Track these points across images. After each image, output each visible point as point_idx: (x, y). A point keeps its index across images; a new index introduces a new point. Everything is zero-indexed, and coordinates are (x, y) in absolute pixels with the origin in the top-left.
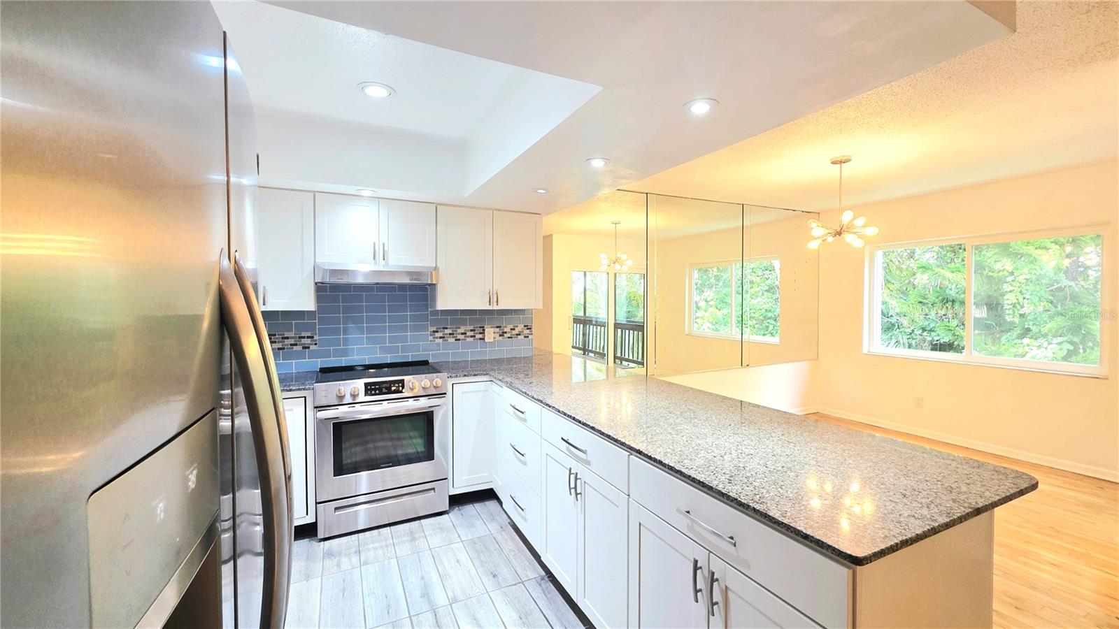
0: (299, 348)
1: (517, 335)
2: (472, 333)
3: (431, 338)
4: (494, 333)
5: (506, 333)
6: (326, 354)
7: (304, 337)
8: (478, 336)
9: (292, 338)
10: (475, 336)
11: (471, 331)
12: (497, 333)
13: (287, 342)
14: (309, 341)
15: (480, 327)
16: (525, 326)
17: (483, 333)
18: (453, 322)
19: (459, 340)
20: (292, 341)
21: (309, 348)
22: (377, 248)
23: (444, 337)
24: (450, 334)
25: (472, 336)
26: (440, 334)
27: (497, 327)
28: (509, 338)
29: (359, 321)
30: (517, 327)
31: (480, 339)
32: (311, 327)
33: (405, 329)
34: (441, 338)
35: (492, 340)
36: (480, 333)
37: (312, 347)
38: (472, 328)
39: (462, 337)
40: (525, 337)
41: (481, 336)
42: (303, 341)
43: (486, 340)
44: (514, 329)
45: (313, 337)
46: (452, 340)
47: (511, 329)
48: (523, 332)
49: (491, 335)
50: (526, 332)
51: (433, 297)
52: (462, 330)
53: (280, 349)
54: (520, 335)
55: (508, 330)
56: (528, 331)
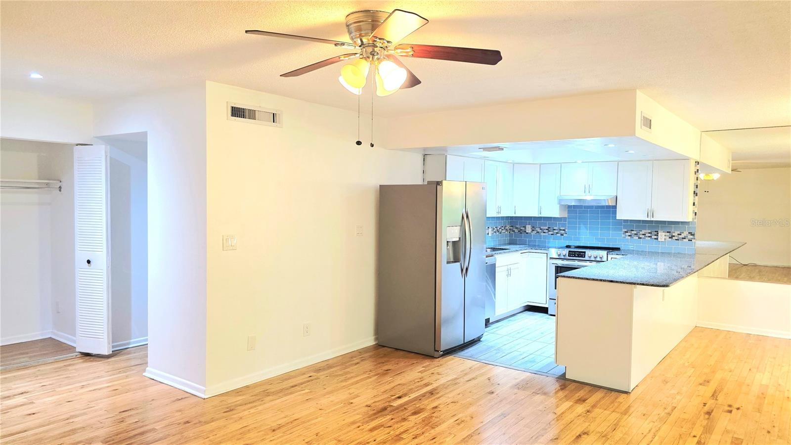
0: (559, 235)
1: (683, 238)
2: (649, 235)
3: (623, 236)
4: (665, 236)
5: (674, 236)
6: (570, 239)
8: (654, 237)
9: (557, 230)
10: (651, 237)
11: (649, 233)
12: (668, 236)
13: (555, 231)
14: (563, 232)
15: (655, 231)
16: (689, 233)
17: (657, 235)
18: (637, 227)
19: (641, 238)
20: (557, 232)
21: (563, 235)
22: (586, 186)
23: (631, 236)
24: (635, 234)
25: (649, 237)
26: (629, 234)
27: (668, 232)
28: (676, 240)
29: (585, 224)
30: (683, 233)
31: (655, 239)
32: (564, 225)
33: (609, 229)
34: (629, 236)
35: (663, 240)
36: (655, 235)
37: (565, 235)
38: (650, 232)
39: (643, 236)
40: (689, 240)
41: (656, 237)
42: (561, 231)
43: (659, 240)
44: (681, 235)
45: (565, 230)
46: (636, 238)
47: (678, 234)
48: (687, 237)
49: (662, 236)
50: (690, 237)
51: (615, 213)
52: (643, 232)
53: (552, 234)
54: (685, 238)
55: (675, 234)
56: (692, 237)
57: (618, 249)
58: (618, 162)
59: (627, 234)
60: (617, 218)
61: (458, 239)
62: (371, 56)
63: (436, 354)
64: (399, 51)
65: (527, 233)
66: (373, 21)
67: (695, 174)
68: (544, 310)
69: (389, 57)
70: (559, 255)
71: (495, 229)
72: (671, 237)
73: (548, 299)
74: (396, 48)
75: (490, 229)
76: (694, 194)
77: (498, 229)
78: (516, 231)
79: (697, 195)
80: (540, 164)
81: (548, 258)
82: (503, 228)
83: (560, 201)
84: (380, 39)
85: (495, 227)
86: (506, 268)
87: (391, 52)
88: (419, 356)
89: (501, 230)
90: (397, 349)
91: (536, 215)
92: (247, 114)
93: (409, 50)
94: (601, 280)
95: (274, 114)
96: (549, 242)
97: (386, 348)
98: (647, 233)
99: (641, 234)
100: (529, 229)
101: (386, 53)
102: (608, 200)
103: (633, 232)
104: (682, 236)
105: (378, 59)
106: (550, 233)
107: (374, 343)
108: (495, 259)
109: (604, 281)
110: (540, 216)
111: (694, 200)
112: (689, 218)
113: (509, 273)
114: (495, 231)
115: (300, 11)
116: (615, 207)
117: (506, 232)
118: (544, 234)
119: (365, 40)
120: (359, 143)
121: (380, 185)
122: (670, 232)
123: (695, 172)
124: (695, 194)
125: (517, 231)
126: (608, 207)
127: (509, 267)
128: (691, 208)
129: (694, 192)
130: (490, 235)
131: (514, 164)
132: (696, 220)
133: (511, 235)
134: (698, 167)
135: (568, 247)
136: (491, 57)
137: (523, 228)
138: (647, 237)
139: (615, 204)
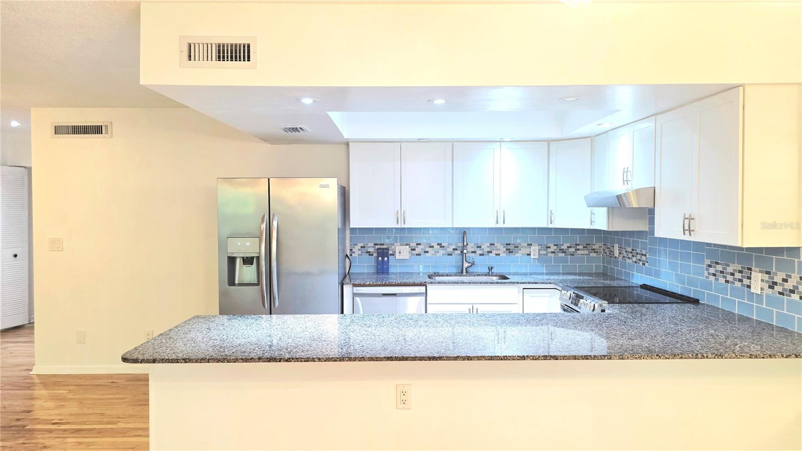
0: (641, 263)
1: (790, 291)
2: (739, 276)
3: (706, 273)
5: (776, 284)
7: (643, 255)
8: (745, 281)
9: (640, 254)
10: (742, 280)
11: (739, 272)
13: (638, 257)
15: (748, 269)
16: (800, 279)
17: (750, 278)
19: (728, 281)
24: (721, 272)
25: (739, 280)
27: (766, 273)
28: (780, 292)
30: (791, 277)
31: (747, 285)
34: (713, 274)
35: (759, 291)
36: (747, 277)
37: (646, 265)
39: (731, 278)
40: (800, 298)
41: (748, 281)
42: (643, 258)
43: (753, 289)
44: (787, 281)
45: (646, 255)
46: (722, 280)
47: (783, 280)
50: (801, 289)
53: (635, 262)
55: (778, 279)
59: (712, 270)
65: (616, 258)
72: (772, 286)
75: (536, 248)
77: (565, 247)
80: (593, 138)
89: (571, 249)
96: (633, 275)
98: (736, 271)
99: (728, 274)
100: (616, 250)
103: (718, 267)
104: (790, 285)
106: (634, 259)
114: (550, 250)
116: (653, 211)
118: (629, 261)
122: (769, 273)
125: (608, 253)
138: (736, 279)
139: (653, 206)
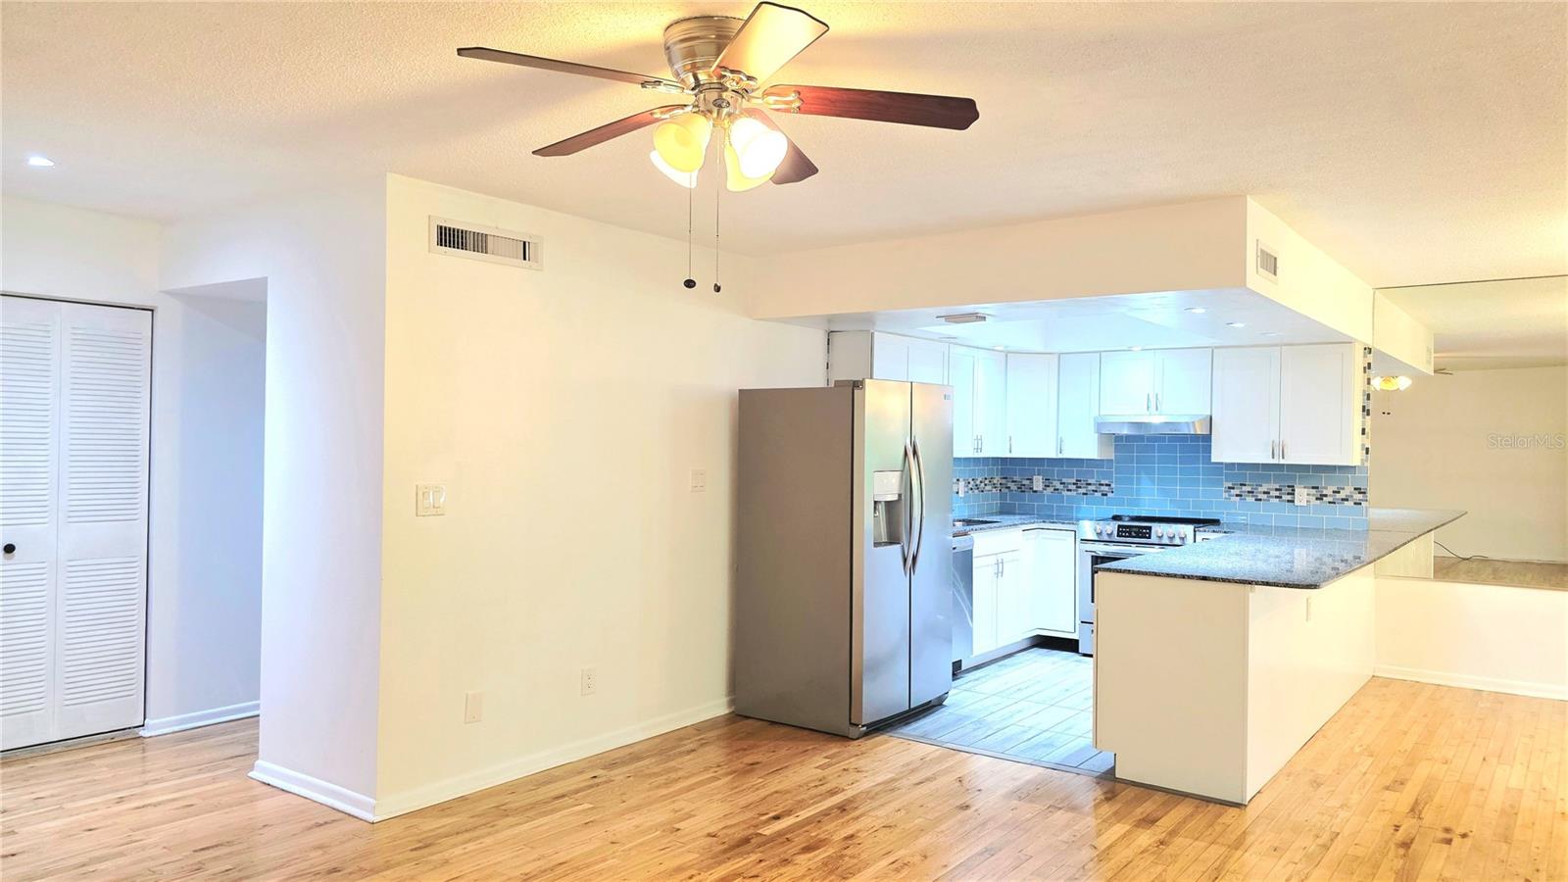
0: (1098, 494)
1: (1343, 500)
2: (1277, 493)
3: (1225, 495)
4: (1308, 495)
5: (1326, 496)
6: (1121, 503)
7: (1102, 485)
10: (1281, 497)
11: (1277, 490)
12: (1314, 495)
13: (1090, 488)
14: (1106, 488)
16: (1355, 489)
17: (1292, 494)
18: (1253, 478)
19: (1260, 500)
20: (1093, 488)
21: (1106, 495)
22: (1151, 397)
23: (1241, 496)
24: (1249, 492)
25: (1277, 497)
26: (1237, 492)
27: (1313, 488)
29: (1150, 472)
31: (1288, 501)
32: (1108, 475)
33: (1196, 482)
34: (1237, 495)
36: (1288, 494)
37: (1110, 495)
38: (1277, 487)
39: (1265, 496)
40: (1355, 504)
41: (1289, 497)
42: (1103, 488)
43: (1297, 503)
44: (1339, 492)
45: (1109, 485)
46: (1250, 499)
47: (1334, 492)
48: (1352, 496)
49: (1302, 495)
50: (1358, 497)
51: (1208, 450)
52: (1264, 488)
53: (1084, 494)
54: (1347, 500)
55: (1328, 491)
56: (1361, 496)
57: (1215, 522)
58: (1213, 349)
59: (1234, 492)
60: (1213, 461)
61: (896, 498)
62: (715, 109)
63: (853, 732)
64: (771, 99)
65: (1036, 492)
66: (719, 37)
67: (1365, 372)
68: (1070, 645)
69: (751, 112)
70: (1099, 534)
71: (972, 482)
72: (1320, 498)
73: (1078, 622)
74: (766, 94)
75: (962, 484)
76: (1364, 411)
77: (978, 482)
78: (1013, 487)
79: (1368, 414)
80: (1060, 354)
81: (1078, 540)
82: (987, 482)
83: (1099, 426)
84: (732, 72)
85: (970, 480)
86: (993, 560)
87: (756, 103)
88: (816, 735)
89: (983, 485)
90: (773, 723)
91: (1053, 455)
92: (470, 241)
93: (792, 97)
94: (1183, 577)
95: (524, 243)
96: (1079, 509)
97: (750, 721)
98: (1272, 490)
99: (1260, 493)
100: (1038, 483)
101: (745, 104)
102: (1193, 423)
103: (1244, 488)
104: (1342, 495)
105: (729, 115)
106: (1081, 491)
107: (727, 712)
108: (972, 540)
109: (1190, 577)
110: (1060, 456)
111: (1364, 423)
112: (1355, 459)
113: (1000, 570)
114: (970, 486)
115: (571, 16)
116: (1207, 438)
117: (994, 490)
118: (1069, 493)
119: (703, 77)
120: (690, 284)
121: (740, 390)
122: (1317, 488)
123: (1365, 368)
124: (1366, 411)
125: (1016, 488)
126: (1195, 437)
127: (1000, 557)
128: (1358, 440)
129: (1364, 407)
130: (961, 495)
131: (1007, 353)
132: (1367, 464)
133: (1003, 497)
134: (1370, 358)
135: (1116, 518)
136: (957, 113)
137: (1027, 482)
138: (1272, 497)
139: (1208, 433)
